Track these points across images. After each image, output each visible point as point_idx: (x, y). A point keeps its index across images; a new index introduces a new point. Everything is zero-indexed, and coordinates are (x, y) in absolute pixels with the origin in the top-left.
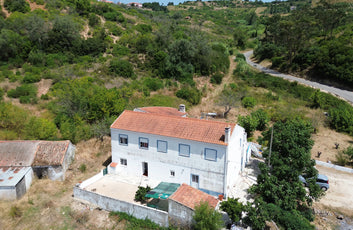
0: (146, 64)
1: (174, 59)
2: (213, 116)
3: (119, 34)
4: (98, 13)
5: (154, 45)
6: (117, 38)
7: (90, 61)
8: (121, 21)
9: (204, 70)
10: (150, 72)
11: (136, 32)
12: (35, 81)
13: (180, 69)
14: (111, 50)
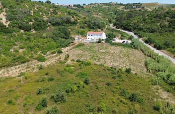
0: (87, 26)
3: (79, 20)
4: (73, 14)
5: (88, 22)
7: (75, 26)
8: (79, 16)
10: (88, 28)
11: (83, 19)
13: (94, 27)
14: (79, 23)
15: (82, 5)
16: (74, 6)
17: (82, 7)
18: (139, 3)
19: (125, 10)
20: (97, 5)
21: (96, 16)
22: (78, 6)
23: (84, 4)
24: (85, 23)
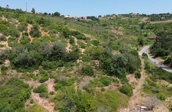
0: (100, 67)
1: (115, 66)
2: (145, 109)
3: (84, 48)
4: (73, 35)
5: (103, 57)
6: (83, 50)
7: (72, 66)
8: (84, 39)
9: (131, 70)
10: (102, 71)
11: (92, 45)
12: (46, 81)
13: (119, 72)
14: (81, 57)
15: (97, 17)
16: (88, 18)
17: (97, 19)
18: (168, 14)
19: (152, 23)
20: (114, 16)
21: (115, 31)
22: (93, 18)
23: (100, 16)
24: (96, 56)
